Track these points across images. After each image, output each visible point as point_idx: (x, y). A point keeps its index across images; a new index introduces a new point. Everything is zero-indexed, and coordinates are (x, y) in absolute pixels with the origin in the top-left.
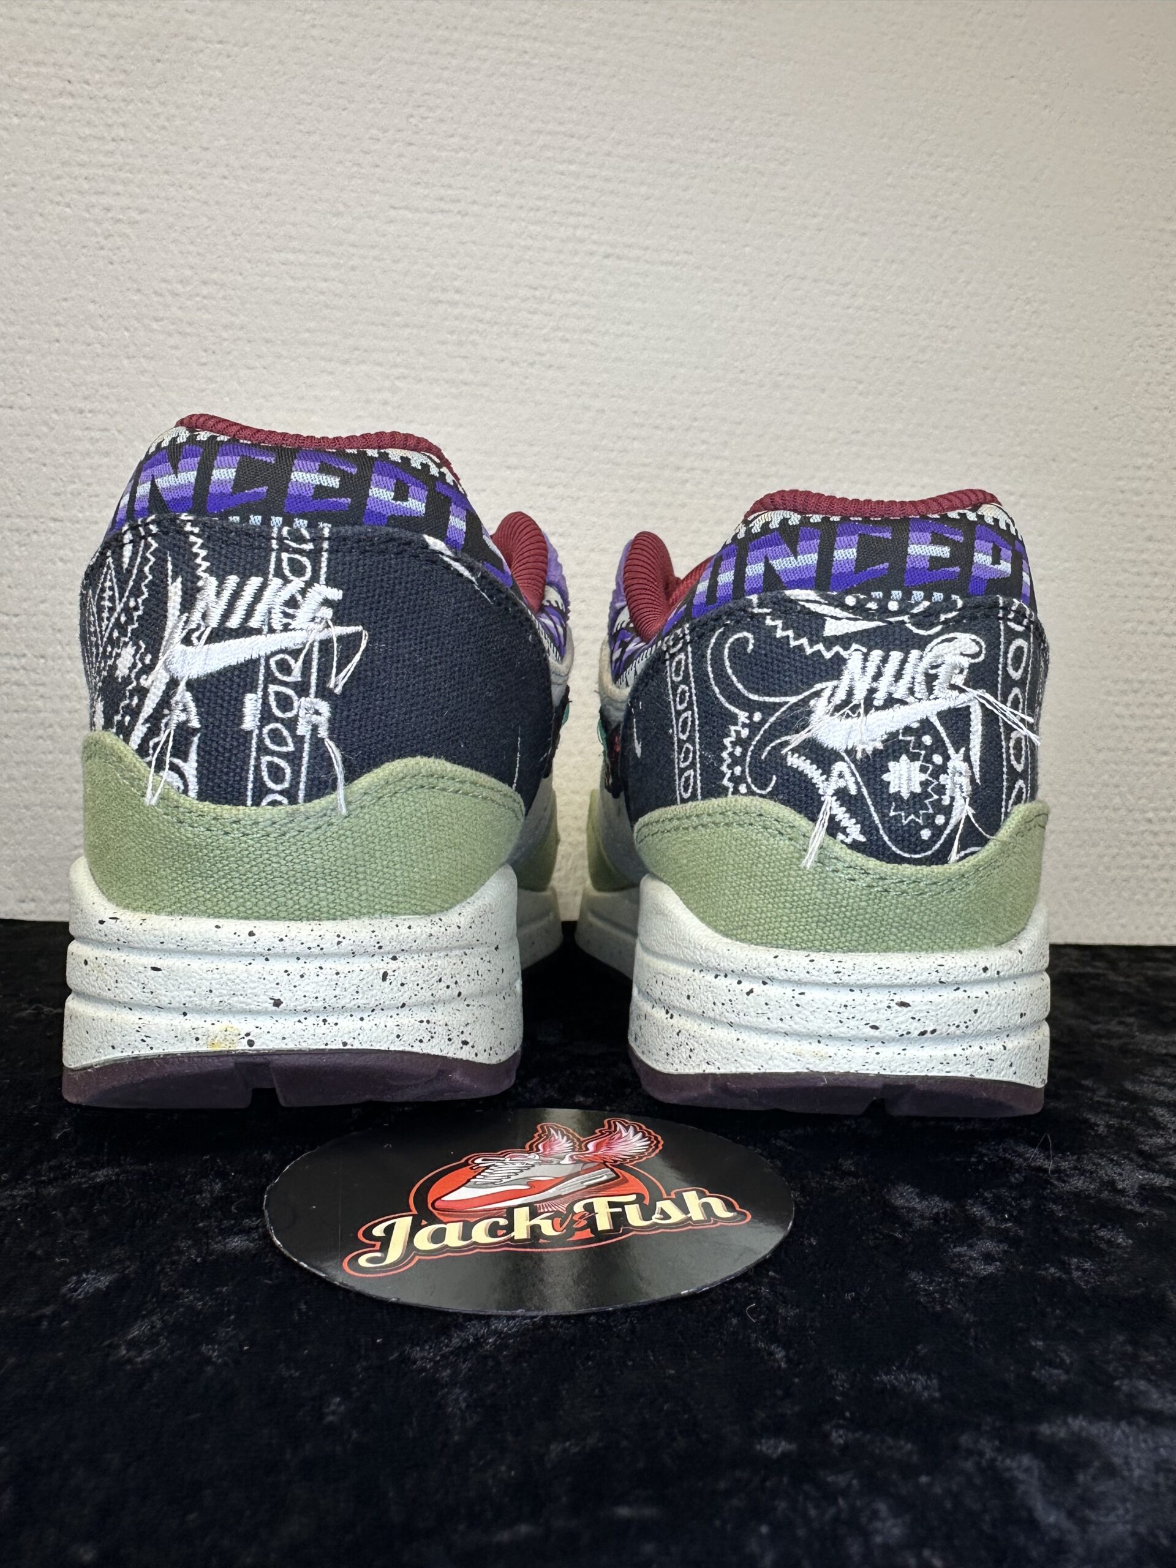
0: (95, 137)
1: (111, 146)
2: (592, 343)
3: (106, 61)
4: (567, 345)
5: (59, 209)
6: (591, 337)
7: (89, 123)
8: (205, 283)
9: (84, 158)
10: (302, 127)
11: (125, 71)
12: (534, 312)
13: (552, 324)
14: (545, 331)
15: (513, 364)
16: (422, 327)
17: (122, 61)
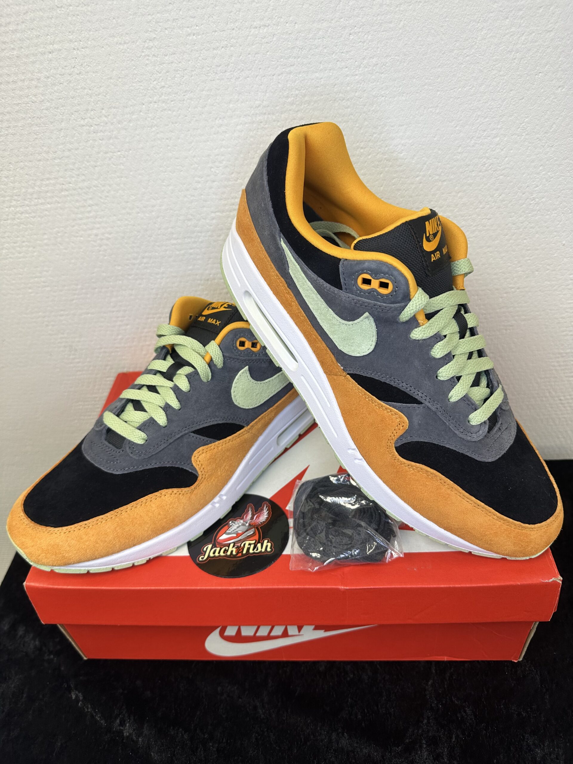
0: (82, 207)
1: (89, 209)
3: (74, 171)
5: (78, 238)
7: (77, 201)
8: (143, 258)
9: (80, 216)
10: (164, 184)
11: (83, 175)
17: (81, 170)
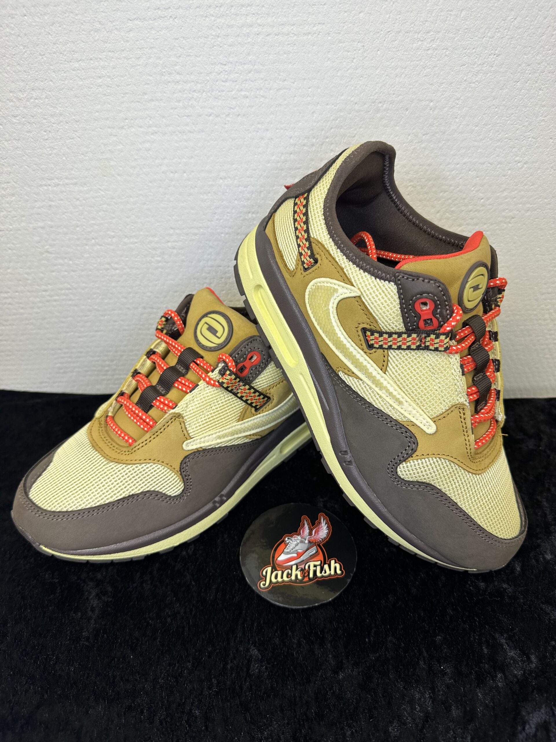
2: (263, 96)
4: (248, 99)
6: (262, 93)
12: (226, 81)
13: (237, 87)
14: (233, 93)
15: (217, 116)
16: (161, 100)
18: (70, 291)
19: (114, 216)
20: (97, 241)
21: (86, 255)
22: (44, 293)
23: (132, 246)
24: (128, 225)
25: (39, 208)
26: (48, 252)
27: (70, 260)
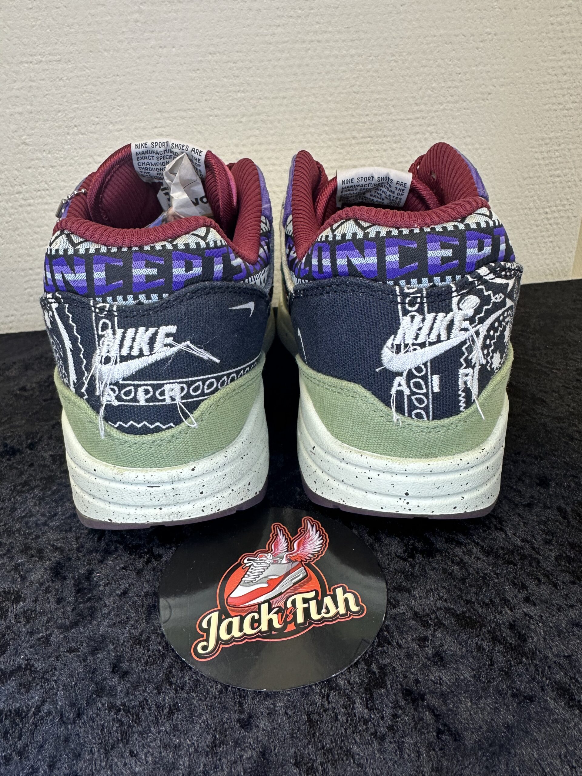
18: (47, 192)
19: (99, 98)
20: (80, 128)
21: (66, 147)
22: (17, 195)
23: (117, 133)
24: (114, 108)
25: (18, 89)
26: (24, 143)
27: (49, 153)
